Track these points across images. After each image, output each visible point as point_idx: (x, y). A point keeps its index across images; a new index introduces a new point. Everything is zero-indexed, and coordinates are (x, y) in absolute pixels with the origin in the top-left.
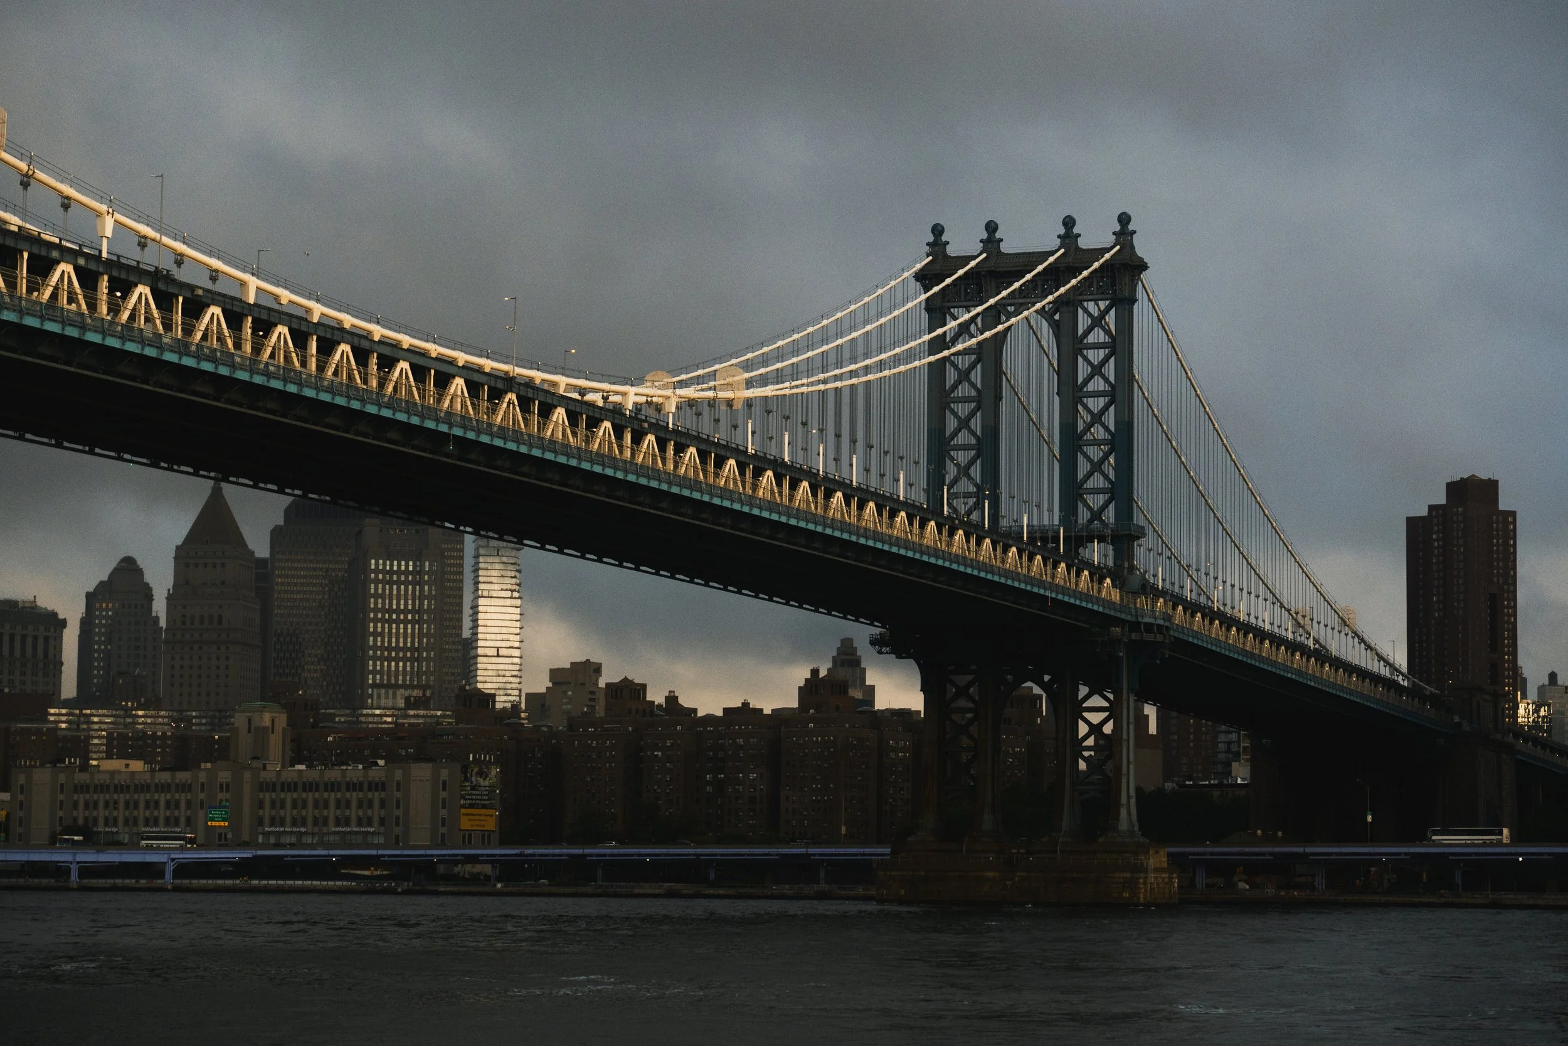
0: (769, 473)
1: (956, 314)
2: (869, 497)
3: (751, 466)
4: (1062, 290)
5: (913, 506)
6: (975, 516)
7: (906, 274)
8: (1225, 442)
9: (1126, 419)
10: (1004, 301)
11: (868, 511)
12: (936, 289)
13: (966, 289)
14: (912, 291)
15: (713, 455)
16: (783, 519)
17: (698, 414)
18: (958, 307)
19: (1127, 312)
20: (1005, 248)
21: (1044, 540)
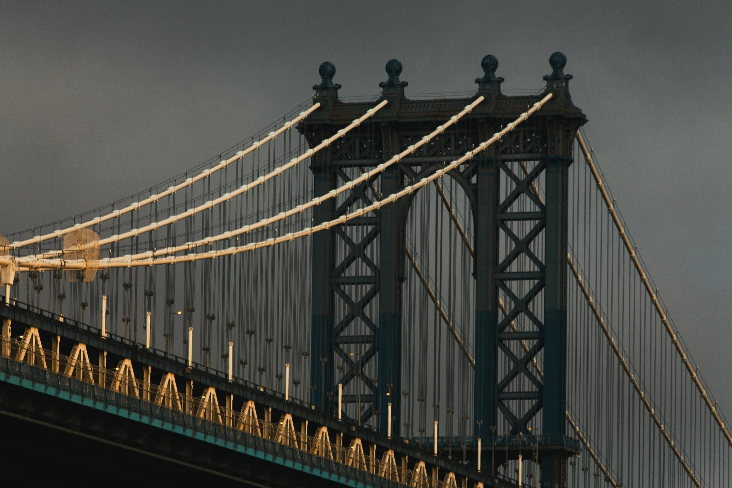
0: (127, 362)
1: (348, 175)
2: (249, 395)
3: (105, 354)
4: (483, 145)
5: (301, 407)
6: (373, 422)
7: (288, 124)
8: (675, 338)
9: (559, 307)
10: (407, 160)
11: (246, 413)
12: (326, 143)
13: (361, 144)
14: (295, 144)
15: (59, 339)
16: (145, 420)
17: (39, 289)
18: (350, 166)
19: (560, 175)
20: (410, 93)
21: (457, 454)
